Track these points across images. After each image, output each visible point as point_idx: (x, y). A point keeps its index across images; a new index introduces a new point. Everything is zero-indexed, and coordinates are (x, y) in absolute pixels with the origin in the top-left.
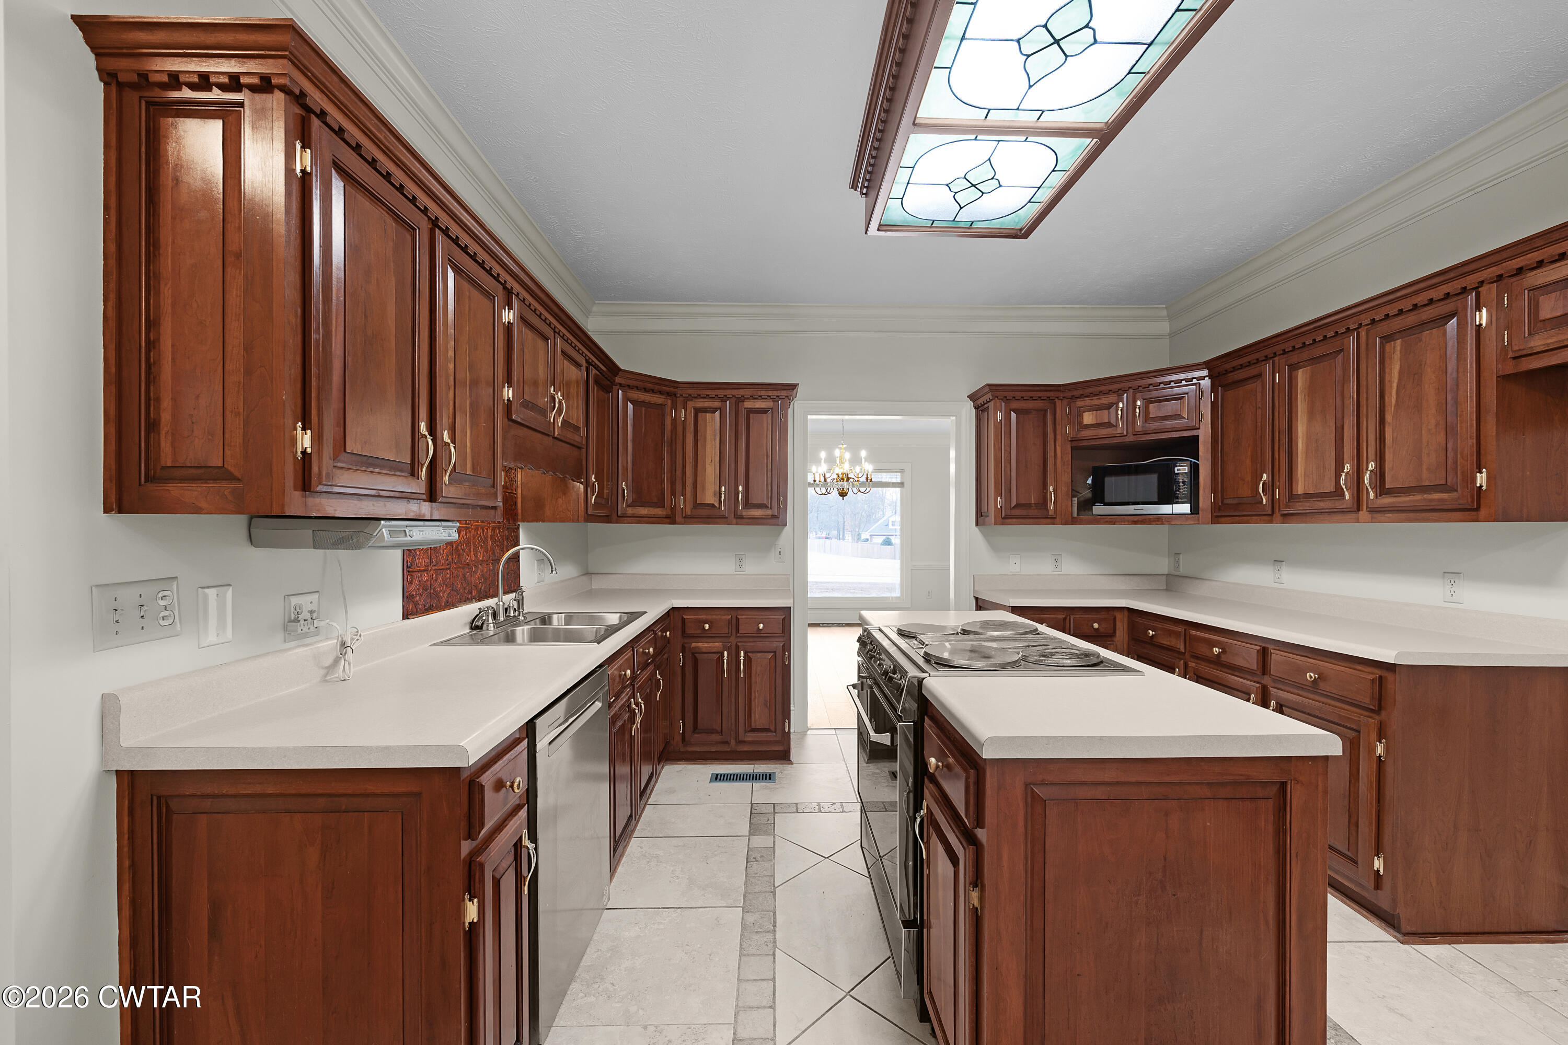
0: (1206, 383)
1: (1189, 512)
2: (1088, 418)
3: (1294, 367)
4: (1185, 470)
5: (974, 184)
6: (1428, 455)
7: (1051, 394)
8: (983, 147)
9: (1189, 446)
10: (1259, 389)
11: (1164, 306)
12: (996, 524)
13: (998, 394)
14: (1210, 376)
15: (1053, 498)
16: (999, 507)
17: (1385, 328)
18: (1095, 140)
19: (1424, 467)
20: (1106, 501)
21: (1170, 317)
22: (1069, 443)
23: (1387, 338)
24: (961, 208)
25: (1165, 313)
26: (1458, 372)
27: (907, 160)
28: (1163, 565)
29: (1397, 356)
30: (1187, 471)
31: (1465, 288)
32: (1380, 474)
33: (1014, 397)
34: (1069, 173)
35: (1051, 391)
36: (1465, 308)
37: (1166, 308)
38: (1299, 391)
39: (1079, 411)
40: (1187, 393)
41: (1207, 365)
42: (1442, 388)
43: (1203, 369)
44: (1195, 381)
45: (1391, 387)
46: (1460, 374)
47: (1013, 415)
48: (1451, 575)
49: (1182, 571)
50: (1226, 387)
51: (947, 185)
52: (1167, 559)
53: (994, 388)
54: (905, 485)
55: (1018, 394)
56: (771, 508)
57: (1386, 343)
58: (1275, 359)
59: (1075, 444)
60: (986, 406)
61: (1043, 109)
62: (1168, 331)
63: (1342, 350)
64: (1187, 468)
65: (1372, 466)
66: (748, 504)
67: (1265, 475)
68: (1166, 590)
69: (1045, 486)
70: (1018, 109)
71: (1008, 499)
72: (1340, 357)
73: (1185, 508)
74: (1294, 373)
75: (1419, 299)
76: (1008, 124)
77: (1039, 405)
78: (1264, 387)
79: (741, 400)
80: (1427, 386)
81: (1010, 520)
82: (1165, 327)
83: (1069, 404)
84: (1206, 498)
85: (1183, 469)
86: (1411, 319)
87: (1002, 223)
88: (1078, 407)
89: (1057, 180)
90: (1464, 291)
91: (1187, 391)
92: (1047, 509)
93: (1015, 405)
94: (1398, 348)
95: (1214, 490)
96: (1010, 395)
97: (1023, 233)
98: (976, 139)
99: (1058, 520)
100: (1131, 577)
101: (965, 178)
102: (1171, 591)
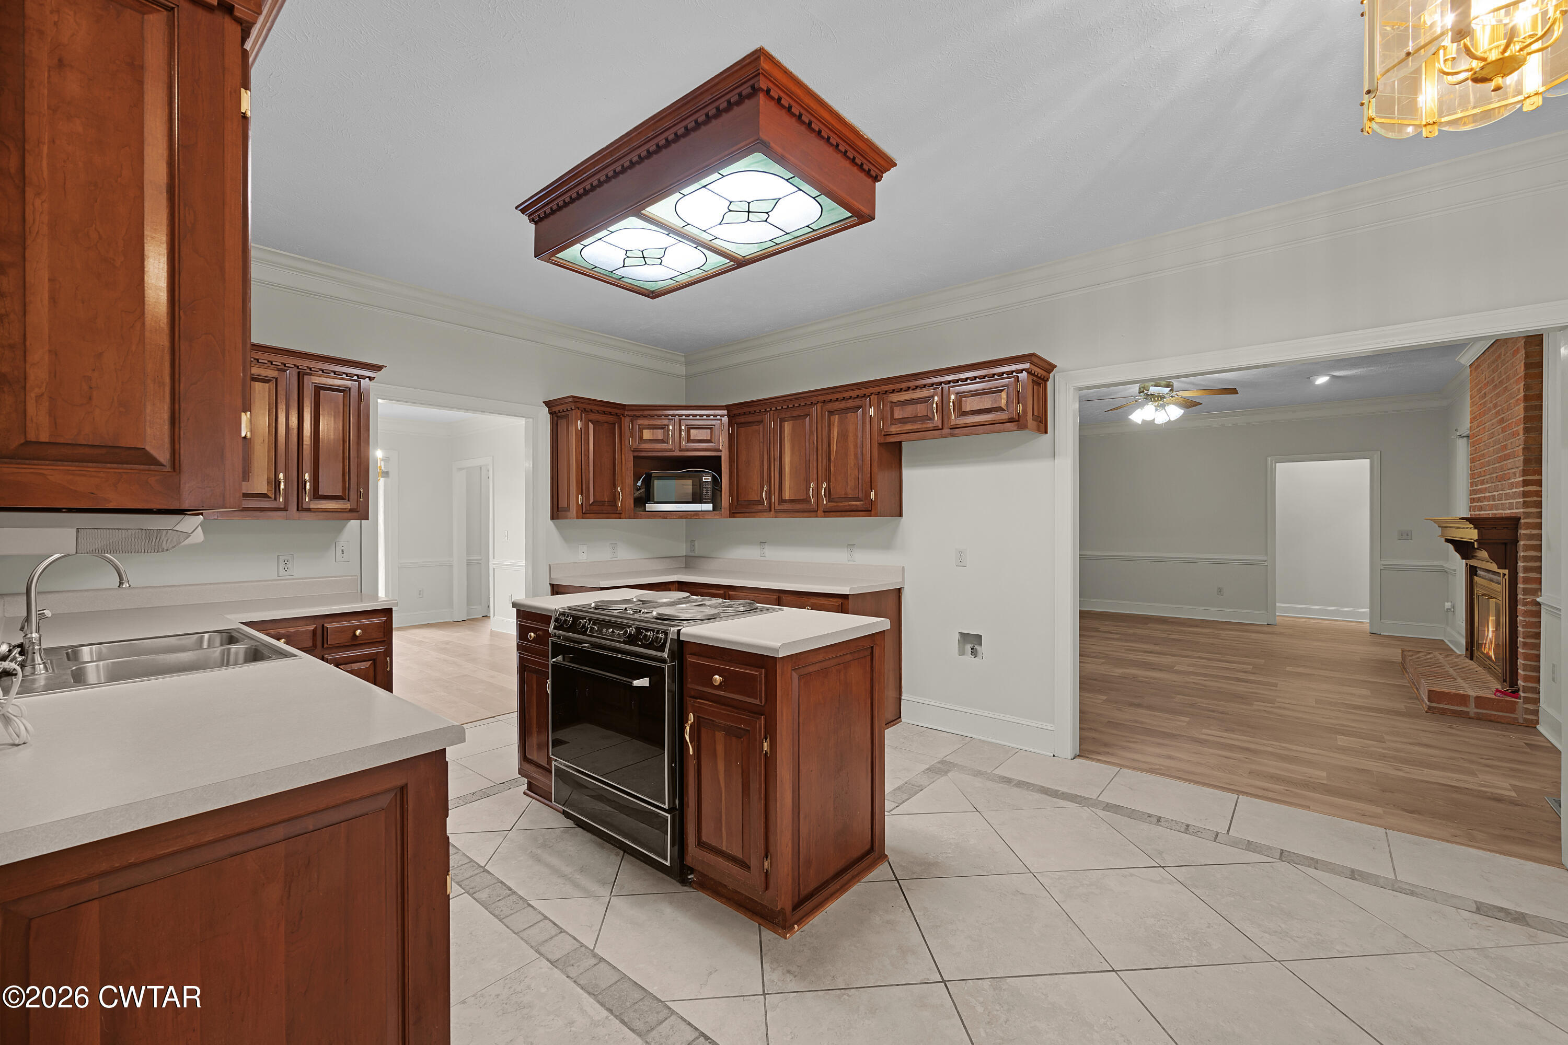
0: (725, 419)
1: (712, 509)
2: (647, 434)
3: (782, 421)
4: (709, 479)
5: (645, 256)
6: (851, 480)
7: (618, 411)
8: (668, 240)
9: (713, 463)
10: (761, 429)
11: (684, 355)
12: (578, 518)
13: (579, 405)
14: (729, 416)
15: (621, 497)
16: (580, 503)
17: (830, 406)
18: (732, 263)
19: (849, 487)
20: (655, 500)
21: (687, 363)
22: (632, 452)
23: (831, 413)
24: (624, 266)
25: (683, 359)
26: (863, 438)
27: (612, 228)
28: (682, 550)
29: (836, 424)
30: (710, 480)
31: (865, 395)
32: (828, 490)
33: (591, 410)
34: (706, 273)
35: (618, 408)
36: (866, 405)
37: (685, 356)
38: (786, 435)
39: (640, 428)
40: (715, 425)
41: (728, 408)
42: (856, 446)
43: (724, 410)
44: (718, 417)
45: (834, 442)
46: (864, 440)
47: (591, 426)
48: (851, 546)
49: (697, 553)
50: (740, 425)
51: (626, 251)
52: (685, 544)
53: (577, 400)
54: (391, 475)
55: (595, 408)
56: (349, 500)
57: (831, 415)
58: (771, 412)
59: (636, 454)
60: (567, 413)
61: (717, 237)
62: (685, 374)
63: (809, 415)
64: (710, 478)
65: (825, 485)
66: (316, 495)
67: (765, 486)
68: (685, 567)
69: (614, 486)
70: (704, 231)
71: (587, 498)
72: (808, 418)
73: (709, 507)
74: (783, 423)
75: (846, 395)
76: (695, 236)
77: (611, 419)
78: (764, 428)
79: (310, 372)
80: (850, 443)
81: (588, 515)
82: (682, 370)
83: (632, 421)
84: (725, 499)
85: (707, 479)
86: (842, 405)
87: (643, 284)
88: (639, 425)
89: (697, 273)
90: (865, 396)
91: (714, 424)
92: (615, 506)
93: (593, 416)
94: (837, 420)
95: (731, 494)
96: (588, 407)
97: (653, 295)
98: (668, 235)
99: (623, 515)
100: (664, 559)
101: (642, 252)
102: (689, 568)
